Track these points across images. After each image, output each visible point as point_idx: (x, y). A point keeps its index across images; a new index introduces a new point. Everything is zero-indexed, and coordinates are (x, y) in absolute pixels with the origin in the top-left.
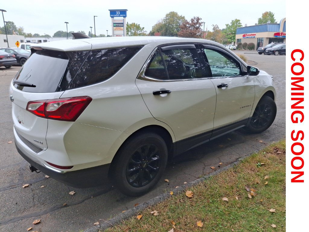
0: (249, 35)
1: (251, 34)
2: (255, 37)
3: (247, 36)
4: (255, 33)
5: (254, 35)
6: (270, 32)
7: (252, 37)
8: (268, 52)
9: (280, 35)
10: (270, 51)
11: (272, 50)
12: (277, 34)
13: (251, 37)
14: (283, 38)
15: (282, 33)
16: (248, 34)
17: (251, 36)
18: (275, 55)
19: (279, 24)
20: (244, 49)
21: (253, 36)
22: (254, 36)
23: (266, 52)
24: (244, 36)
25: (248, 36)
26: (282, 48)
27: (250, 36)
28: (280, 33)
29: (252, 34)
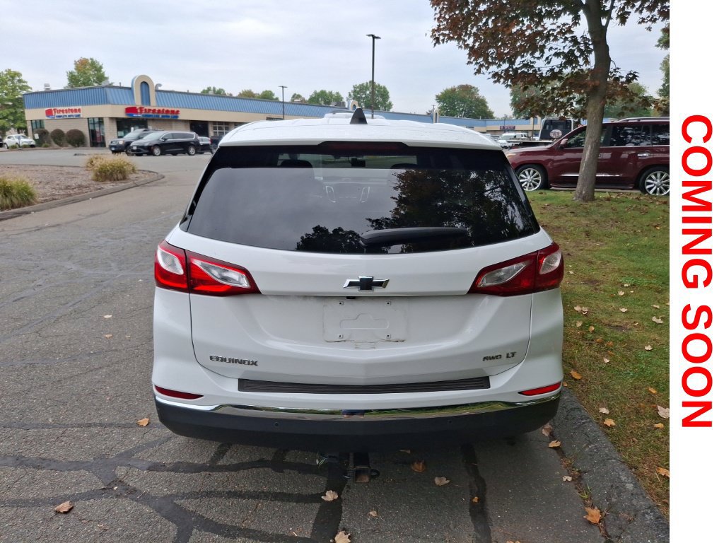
0: (63, 111)
1: (67, 108)
2: (79, 115)
3: (57, 114)
4: (77, 108)
5: (76, 110)
6: (114, 106)
7: (72, 116)
8: (137, 150)
9: (139, 111)
10: (143, 147)
11: (147, 145)
12: (130, 110)
13: (69, 116)
14: (145, 118)
15: (141, 108)
16: (58, 108)
17: (68, 114)
18: (154, 155)
19: (130, 89)
20: (57, 143)
21: (74, 114)
22: (78, 113)
23: (133, 151)
24: (49, 113)
25: (61, 114)
26: (165, 139)
27: (65, 114)
28: (138, 107)
29: (71, 108)
